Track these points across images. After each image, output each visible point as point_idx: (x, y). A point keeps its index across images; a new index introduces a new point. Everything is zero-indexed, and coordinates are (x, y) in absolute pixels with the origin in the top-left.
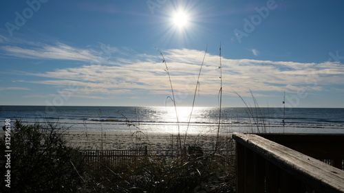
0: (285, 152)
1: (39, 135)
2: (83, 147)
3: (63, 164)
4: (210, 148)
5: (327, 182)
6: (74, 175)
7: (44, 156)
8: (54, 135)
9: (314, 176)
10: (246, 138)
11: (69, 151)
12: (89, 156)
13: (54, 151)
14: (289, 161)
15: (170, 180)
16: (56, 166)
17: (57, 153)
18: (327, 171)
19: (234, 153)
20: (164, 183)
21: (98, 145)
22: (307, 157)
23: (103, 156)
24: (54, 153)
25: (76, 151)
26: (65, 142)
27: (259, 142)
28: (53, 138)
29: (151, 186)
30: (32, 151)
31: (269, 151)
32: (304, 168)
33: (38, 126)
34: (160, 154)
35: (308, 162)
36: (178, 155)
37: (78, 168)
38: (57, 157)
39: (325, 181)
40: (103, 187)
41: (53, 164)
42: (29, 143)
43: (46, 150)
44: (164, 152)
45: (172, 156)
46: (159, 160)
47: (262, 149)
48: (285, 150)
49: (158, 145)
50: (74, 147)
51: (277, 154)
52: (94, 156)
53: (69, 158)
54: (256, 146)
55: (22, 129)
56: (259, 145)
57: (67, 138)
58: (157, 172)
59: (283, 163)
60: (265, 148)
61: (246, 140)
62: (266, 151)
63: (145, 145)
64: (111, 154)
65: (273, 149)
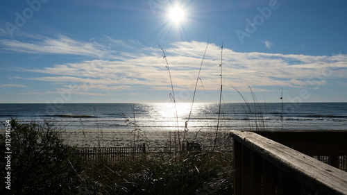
0: (282, 150)
1: (35, 133)
2: (80, 144)
3: (61, 163)
4: (208, 144)
5: (321, 181)
6: (72, 174)
7: (41, 155)
8: (51, 133)
9: (309, 175)
10: (243, 135)
11: (66, 150)
12: (86, 154)
13: (51, 149)
14: (285, 159)
15: (168, 177)
16: (53, 164)
17: (54, 152)
18: (321, 169)
19: (232, 149)
20: (162, 181)
21: (95, 142)
22: (303, 155)
23: (100, 154)
24: (51, 152)
25: (73, 149)
26: (62, 140)
27: (256, 140)
28: (50, 137)
29: (150, 184)
30: (28, 151)
31: (266, 149)
32: (299, 166)
33: (34, 125)
34: (158, 151)
35: (303, 160)
36: (177, 152)
37: (76, 167)
38: (53, 155)
39: (319, 180)
40: (101, 185)
41: (51, 163)
42: (25, 142)
43: (43, 149)
44: (162, 149)
45: (170, 153)
46: (157, 156)
47: (259, 147)
48: (281, 148)
49: (156, 142)
50: (71, 144)
51: (273, 152)
52: (91, 154)
53: (66, 156)
54: (253, 144)
55: (17, 128)
56: (256, 143)
57: (64, 136)
58: (155, 169)
59: (278, 161)
60: (261, 146)
61: (243, 138)
62: (262, 150)
63: (143, 142)
64: (108, 152)
65: (270, 147)
